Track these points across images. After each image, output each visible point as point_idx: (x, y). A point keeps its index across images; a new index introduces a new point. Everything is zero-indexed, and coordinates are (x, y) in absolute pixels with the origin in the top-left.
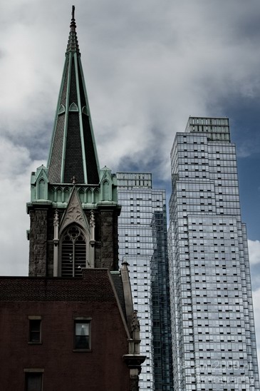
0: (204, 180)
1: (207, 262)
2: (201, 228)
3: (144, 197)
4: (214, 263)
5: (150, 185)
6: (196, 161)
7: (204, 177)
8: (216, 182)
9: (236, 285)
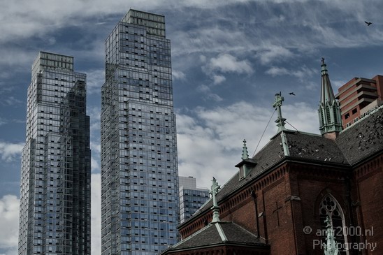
0: (143, 69)
1: (144, 146)
2: (140, 114)
3: (68, 79)
4: (150, 148)
5: (71, 68)
6: (136, 51)
7: (143, 67)
8: (153, 73)
9: (168, 170)
